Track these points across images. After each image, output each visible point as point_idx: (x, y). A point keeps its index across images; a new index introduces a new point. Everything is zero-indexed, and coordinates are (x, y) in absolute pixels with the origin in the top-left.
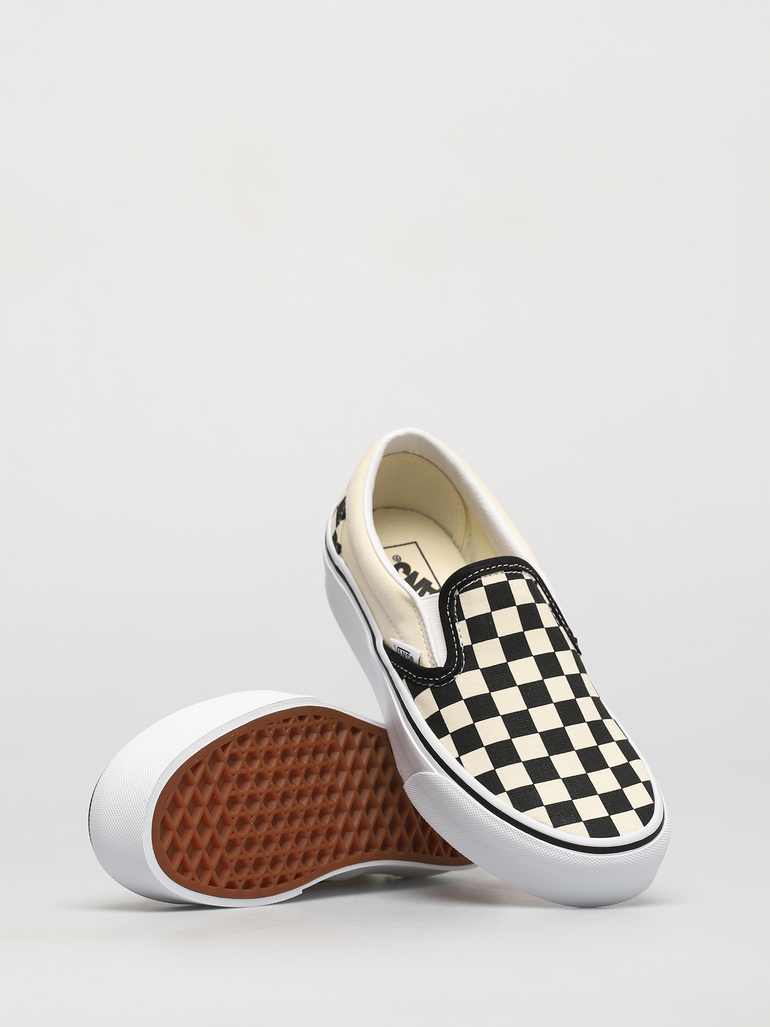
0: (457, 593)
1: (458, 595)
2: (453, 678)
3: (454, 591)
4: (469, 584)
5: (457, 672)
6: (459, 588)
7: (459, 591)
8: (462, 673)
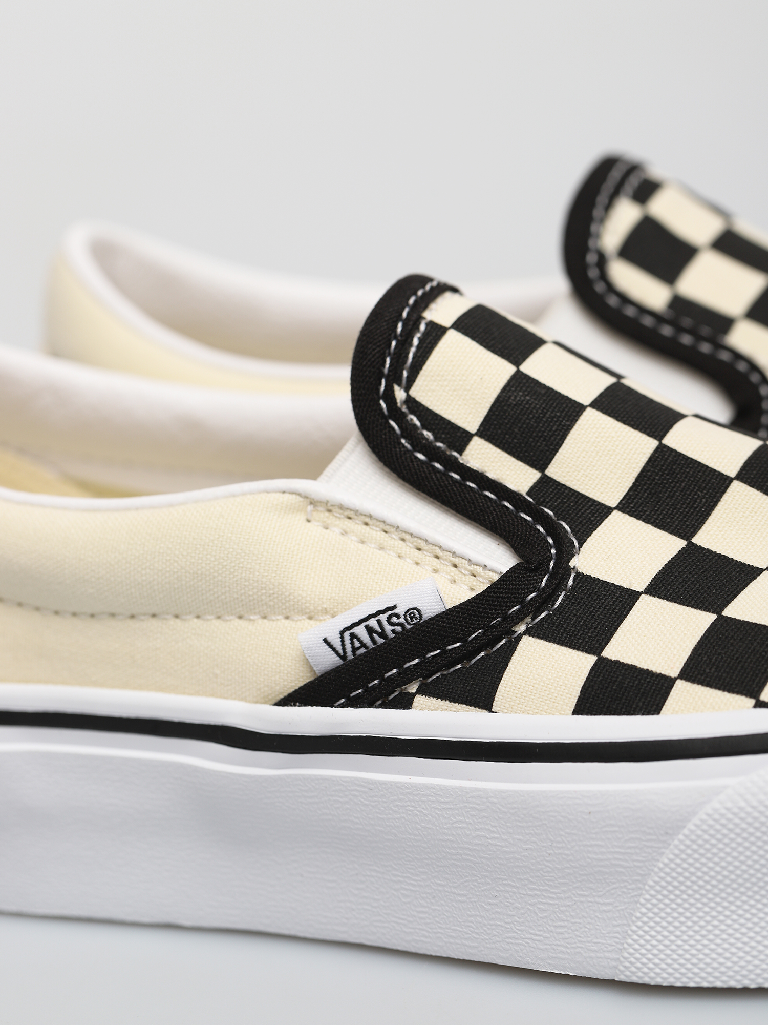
0: (400, 394)
1: (409, 396)
2: (568, 570)
3: (389, 396)
4: (413, 350)
5: (566, 552)
6: (394, 378)
7: (400, 385)
8: (581, 545)
